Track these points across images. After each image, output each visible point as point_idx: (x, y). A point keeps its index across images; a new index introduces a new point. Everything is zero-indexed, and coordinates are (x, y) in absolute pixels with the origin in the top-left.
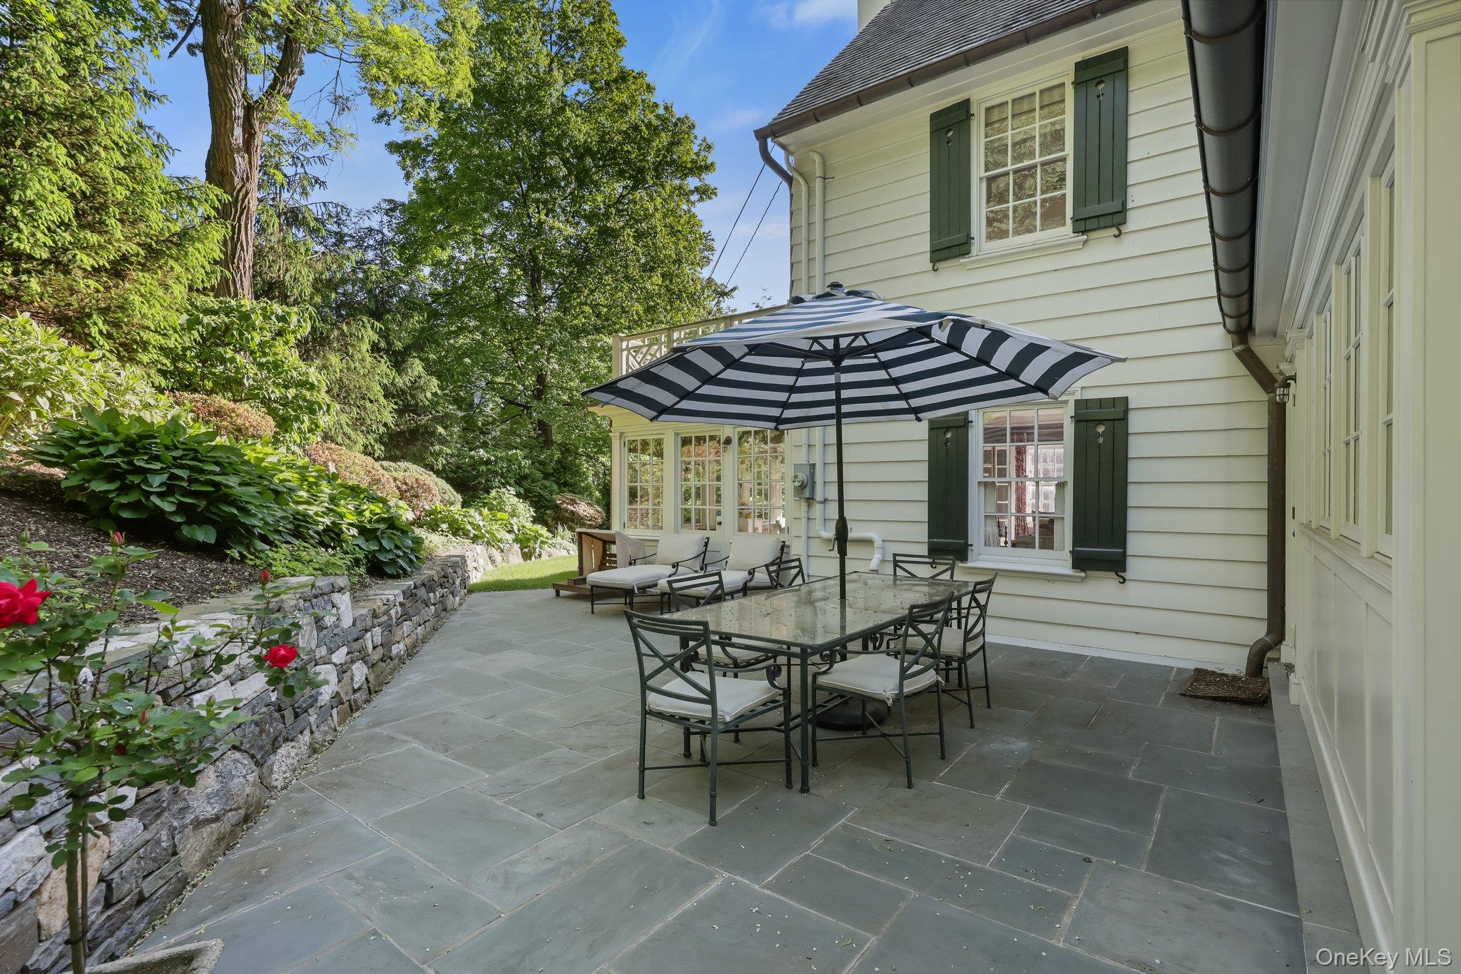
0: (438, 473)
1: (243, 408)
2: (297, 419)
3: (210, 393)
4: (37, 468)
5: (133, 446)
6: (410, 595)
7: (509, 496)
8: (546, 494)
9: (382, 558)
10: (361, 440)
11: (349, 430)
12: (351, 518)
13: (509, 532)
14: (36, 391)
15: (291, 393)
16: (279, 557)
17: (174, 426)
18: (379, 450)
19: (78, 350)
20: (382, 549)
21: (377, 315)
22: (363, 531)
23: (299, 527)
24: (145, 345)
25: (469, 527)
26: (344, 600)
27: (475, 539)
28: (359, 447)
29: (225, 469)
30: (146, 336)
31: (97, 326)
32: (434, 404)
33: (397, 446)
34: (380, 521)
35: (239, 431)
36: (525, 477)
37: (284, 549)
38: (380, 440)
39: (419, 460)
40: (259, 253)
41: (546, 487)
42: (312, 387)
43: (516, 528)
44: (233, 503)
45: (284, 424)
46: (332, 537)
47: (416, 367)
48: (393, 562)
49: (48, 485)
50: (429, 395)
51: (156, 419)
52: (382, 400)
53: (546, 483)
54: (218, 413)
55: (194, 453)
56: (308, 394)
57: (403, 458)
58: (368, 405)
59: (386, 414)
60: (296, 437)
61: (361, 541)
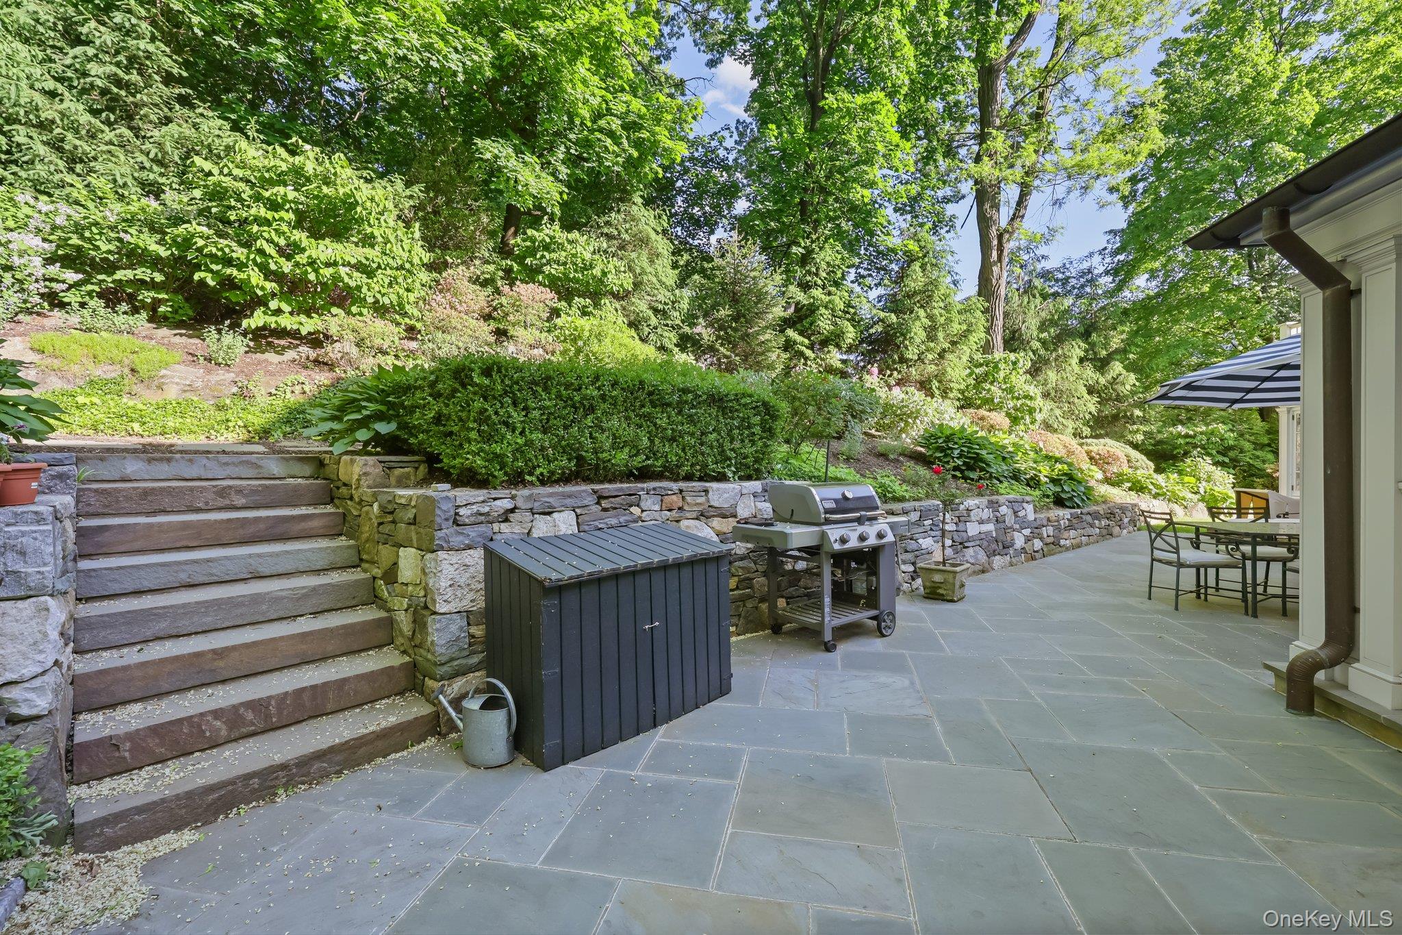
0: (1135, 446)
1: (993, 415)
2: (1022, 418)
3: (979, 407)
4: (919, 449)
5: (948, 439)
6: (1073, 516)
7: (1205, 465)
8: (1258, 464)
9: (1063, 496)
10: (1070, 424)
11: (1061, 419)
12: (1045, 473)
13: (1196, 493)
14: (916, 418)
15: (1019, 403)
16: (1003, 487)
17: (963, 429)
18: (1086, 431)
19: (929, 399)
20: (1063, 491)
21: (1086, 335)
22: (1053, 481)
23: (1016, 476)
24: (951, 389)
25: (1151, 487)
26: (1030, 508)
27: (1156, 496)
28: (1070, 430)
29: (981, 447)
30: (952, 385)
31: (935, 384)
32: (1133, 393)
33: (1102, 427)
34: (1065, 474)
35: (991, 428)
36: (1231, 448)
37: (1006, 484)
38: (1087, 424)
39: (1119, 437)
40: (1006, 315)
41: (1258, 457)
42: (1031, 398)
43: (1202, 490)
44: (984, 462)
45: (1015, 420)
46: (1033, 483)
47: (1117, 367)
48: (1071, 499)
49: (921, 454)
50: (1128, 387)
51: (955, 425)
52: (1086, 396)
53: (1258, 453)
54: (982, 419)
55: (969, 441)
56: (1028, 402)
57: (1107, 435)
58: (1076, 400)
59: (1091, 405)
60: (1022, 427)
61: (1051, 486)
